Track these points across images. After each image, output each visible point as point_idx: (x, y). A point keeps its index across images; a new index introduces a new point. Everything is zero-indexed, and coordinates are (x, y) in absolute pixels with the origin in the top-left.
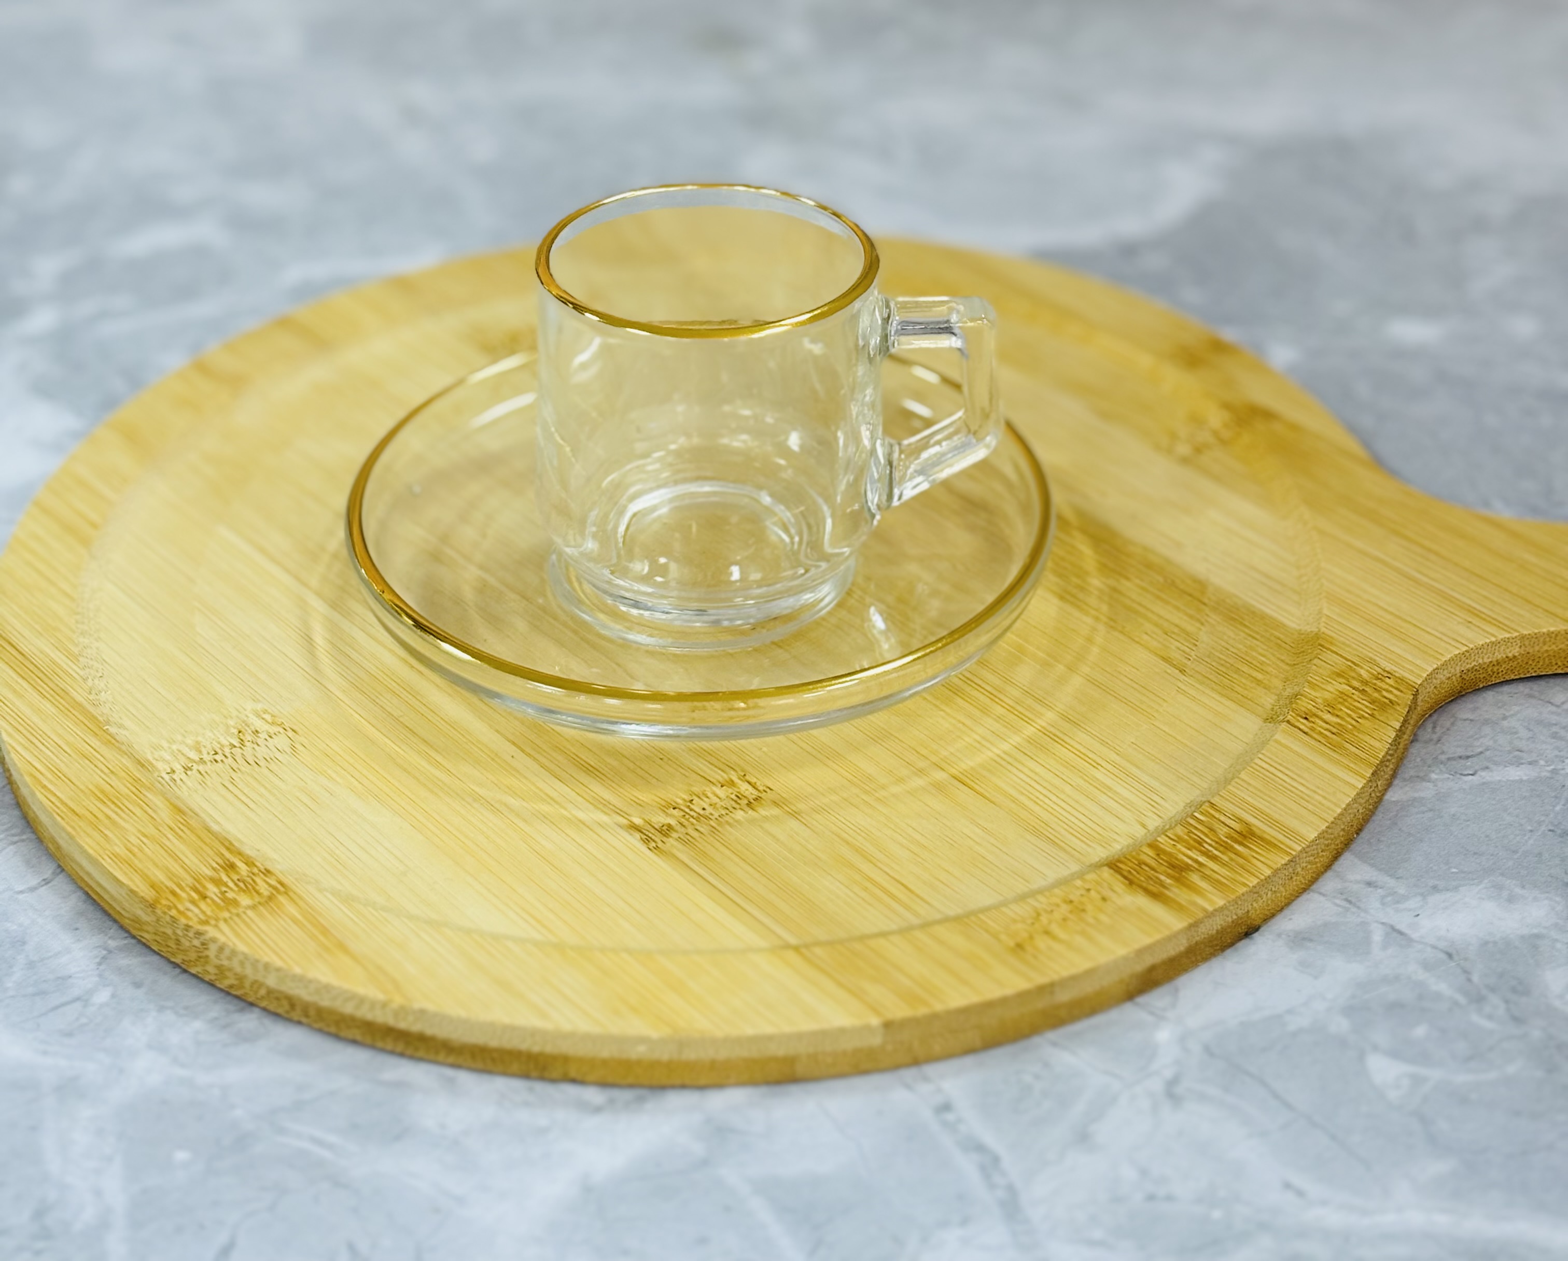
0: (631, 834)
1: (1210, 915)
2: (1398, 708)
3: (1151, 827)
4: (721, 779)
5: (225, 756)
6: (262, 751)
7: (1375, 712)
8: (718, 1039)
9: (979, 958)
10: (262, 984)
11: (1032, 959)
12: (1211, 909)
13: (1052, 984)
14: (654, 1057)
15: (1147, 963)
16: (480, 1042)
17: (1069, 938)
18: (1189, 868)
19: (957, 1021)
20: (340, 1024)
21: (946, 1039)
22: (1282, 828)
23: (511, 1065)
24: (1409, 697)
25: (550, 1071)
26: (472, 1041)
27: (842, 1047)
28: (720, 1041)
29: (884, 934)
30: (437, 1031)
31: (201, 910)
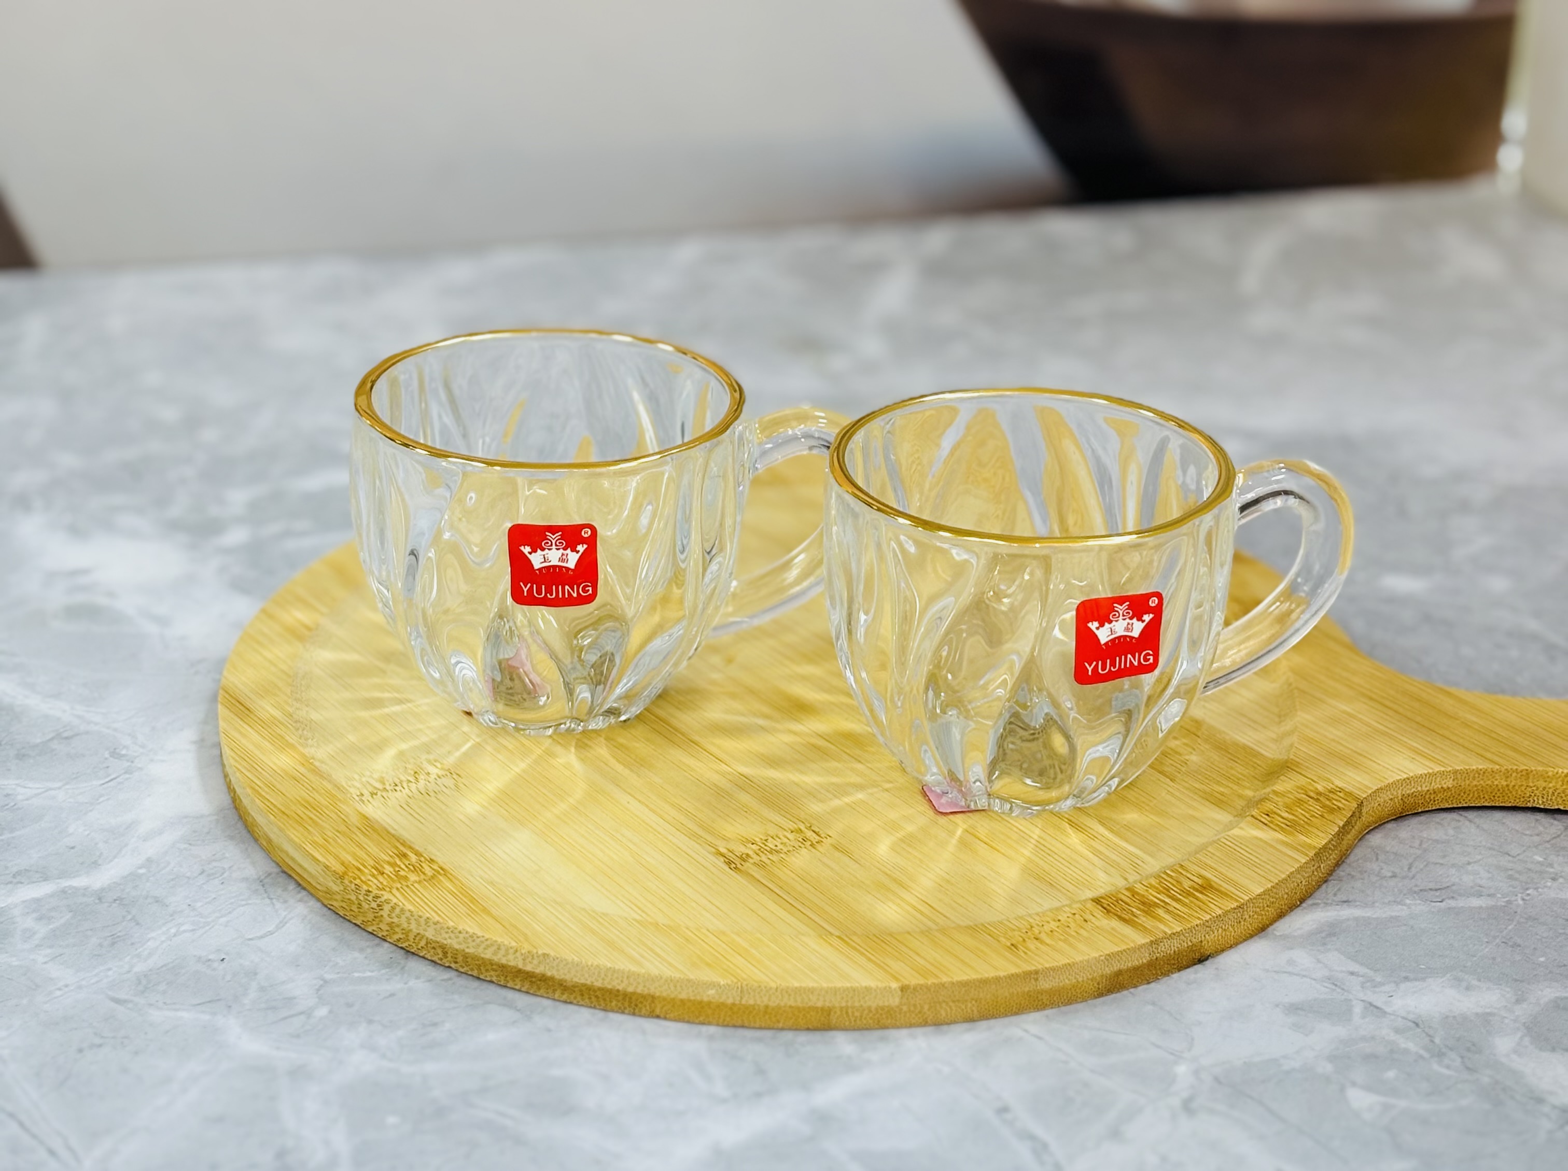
0: (716, 858)
1: (1169, 937)
2: (1343, 812)
3: (1131, 880)
4: (792, 828)
5: (404, 788)
6: (432, 786)
7: (1326, 815)
8: (771, 988)
9: (982, 951)
10: (423, 937)
11: (1022, 954)
12: (1170, 932)
13: (1037, 972)
14: (721, 1000)
15: (1115, 969)
16: (589, 982)
17: (1053, 943)
18: (1157, 905)
19: (959, 992)
20: (482, 968)
21: (950, 1007)
22: (1235, 884)
23: (611, 1002)
24: (1354, 805)
25: (641, 1008)
26: (582, 981)
27: (867, 1004)
28: (773, 990)
29: (908, 933)
30: (555, 973)
31: (379, 880)
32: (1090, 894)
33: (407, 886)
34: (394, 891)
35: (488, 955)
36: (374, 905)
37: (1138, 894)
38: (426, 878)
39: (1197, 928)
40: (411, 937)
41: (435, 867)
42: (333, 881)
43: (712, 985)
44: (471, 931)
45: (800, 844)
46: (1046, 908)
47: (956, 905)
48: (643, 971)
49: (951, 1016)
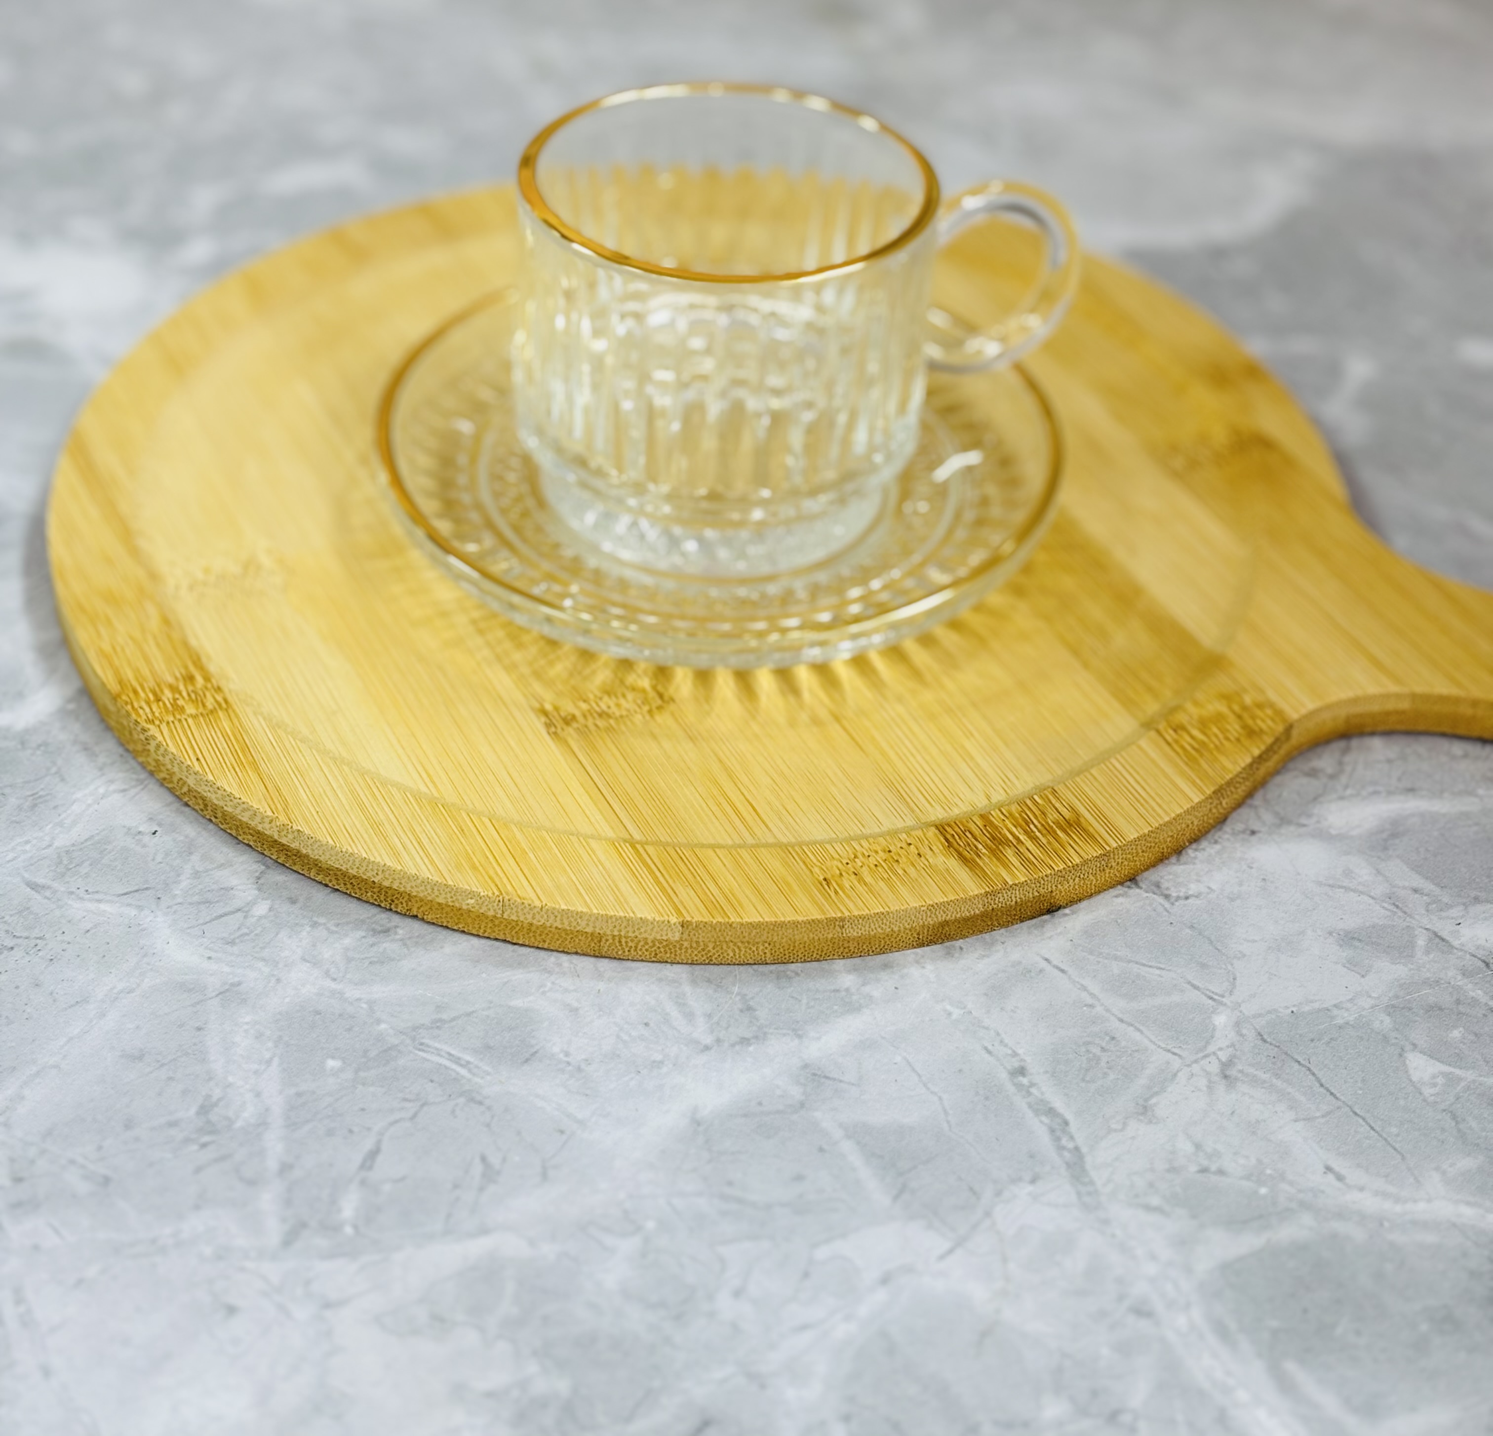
0: (538, 718)
1: (1010, 888)
2: (1265, 737)
3: (994, 801)
7: (1243, 740)
8: (535, 907)
9: (788, 884)
11: (833, 894)
12: (1011, 883)
13: (842, 920)
14: (482, 911)
15: (940, 920)
16: (343, 868)
17: (873, 882)
18: (1008, 843)
19: (750, 934)
20: (239, 829)
21: (739, 947)
23: (367, 893)
24: (1280, 728)
25: (397, 904)
26: (337, 866)
27: (644, 935)
28: (538, 910)
29: (713, 847)
30: (310, 852)
31: (151, 709)
32: (938, 814)
33: (180, 720)
34: (164, 727)
35: (245, 818)
36: (142, 737)
37: (991, 823)
38: (204, 712)
39: (1046, 879)
41: (219, 698)
42: (109, 699)
43: (471, 894)
44: (229, 790)
45: (636, 709)
46: (884, 829)
47: (785, 812)
48: (399, 868)
49: (740, 957)
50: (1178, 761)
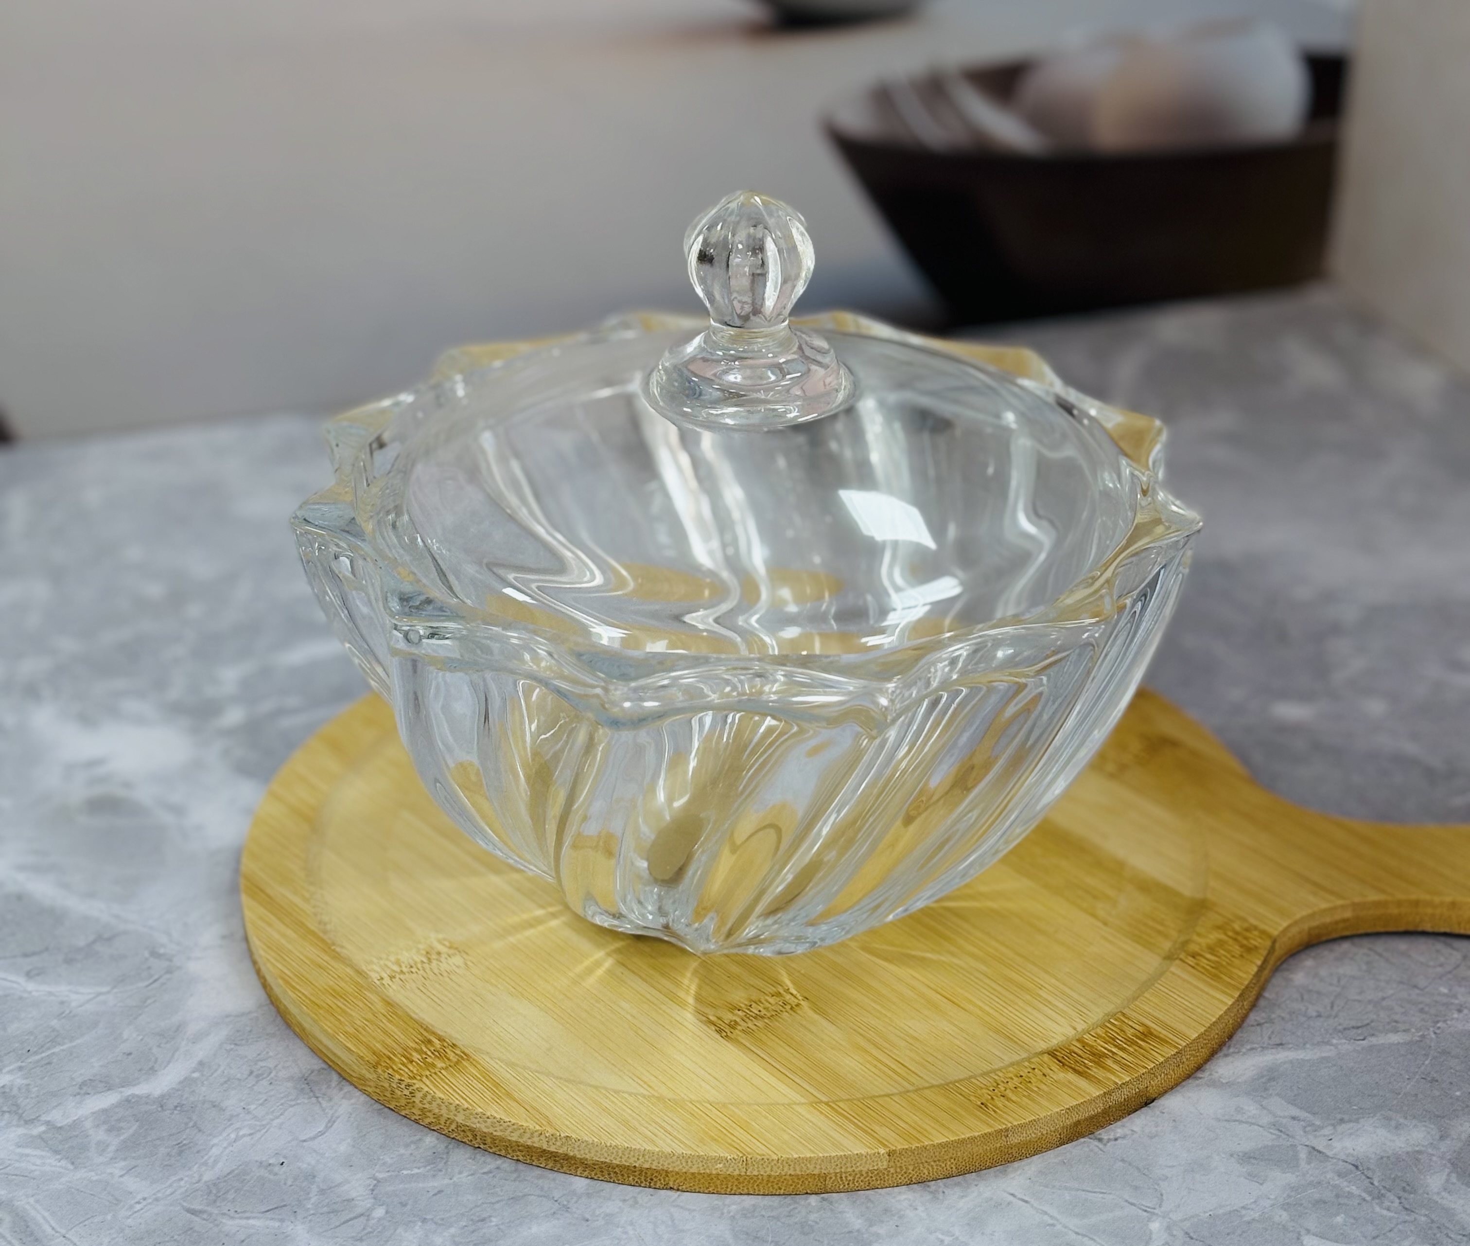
0: (708, 1027)
1: (1119, 1087)
2: (1260, 951)
3: (1079, 1029)
4: (771, 992)
5: (419, 969)
6: (444, 966)
7: (1245, 956)
8: (773, 1160)
9: (956, 1112)
10: (453, 1121)
11: (992, 1113)
12: (1120, 1083)
13: (1007, 1130)
14: (728, 1173)
15: (1074, 1119)
16: (607, 1161)
17: (1019, 1100)
18: (1105, 1056)
19: (940, 1153)
20: (509, 1149)
21: (932, 1166)
22: (1172, 1030)
23: (629, 1177)
24: (1268, 943)
25: (656, 1182)
26: (602, 1160)
27: (859, 1169)
28: (775, 1162)
29: (888, 1095)
30: (576, 1153)
31: (409, 1069)
32: (1043, 1046)
33: (435, 1073)
34: (424, 1079)
35: (514, 1137)
36: (407, 1092)
37: (1087, 1044)
38: (452, 1064)
39: (1143, 1076)
40: (442, 1122)
41: (458, 1052)
42: (366, 1069)
43: (720, 1160)
44: (498, 1117)
45: (781, 1008)
46: (1007, 1063)
47: (926, 1063)
48: (657, 1150)
49: (933, 1174)
50: (1204, 977)
